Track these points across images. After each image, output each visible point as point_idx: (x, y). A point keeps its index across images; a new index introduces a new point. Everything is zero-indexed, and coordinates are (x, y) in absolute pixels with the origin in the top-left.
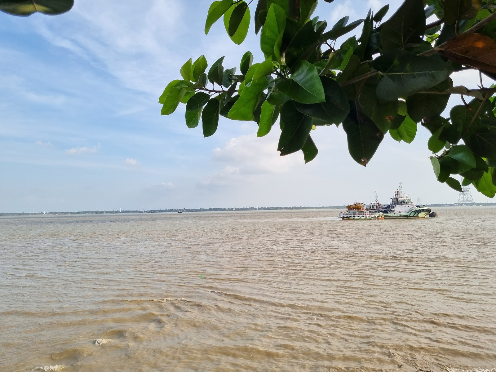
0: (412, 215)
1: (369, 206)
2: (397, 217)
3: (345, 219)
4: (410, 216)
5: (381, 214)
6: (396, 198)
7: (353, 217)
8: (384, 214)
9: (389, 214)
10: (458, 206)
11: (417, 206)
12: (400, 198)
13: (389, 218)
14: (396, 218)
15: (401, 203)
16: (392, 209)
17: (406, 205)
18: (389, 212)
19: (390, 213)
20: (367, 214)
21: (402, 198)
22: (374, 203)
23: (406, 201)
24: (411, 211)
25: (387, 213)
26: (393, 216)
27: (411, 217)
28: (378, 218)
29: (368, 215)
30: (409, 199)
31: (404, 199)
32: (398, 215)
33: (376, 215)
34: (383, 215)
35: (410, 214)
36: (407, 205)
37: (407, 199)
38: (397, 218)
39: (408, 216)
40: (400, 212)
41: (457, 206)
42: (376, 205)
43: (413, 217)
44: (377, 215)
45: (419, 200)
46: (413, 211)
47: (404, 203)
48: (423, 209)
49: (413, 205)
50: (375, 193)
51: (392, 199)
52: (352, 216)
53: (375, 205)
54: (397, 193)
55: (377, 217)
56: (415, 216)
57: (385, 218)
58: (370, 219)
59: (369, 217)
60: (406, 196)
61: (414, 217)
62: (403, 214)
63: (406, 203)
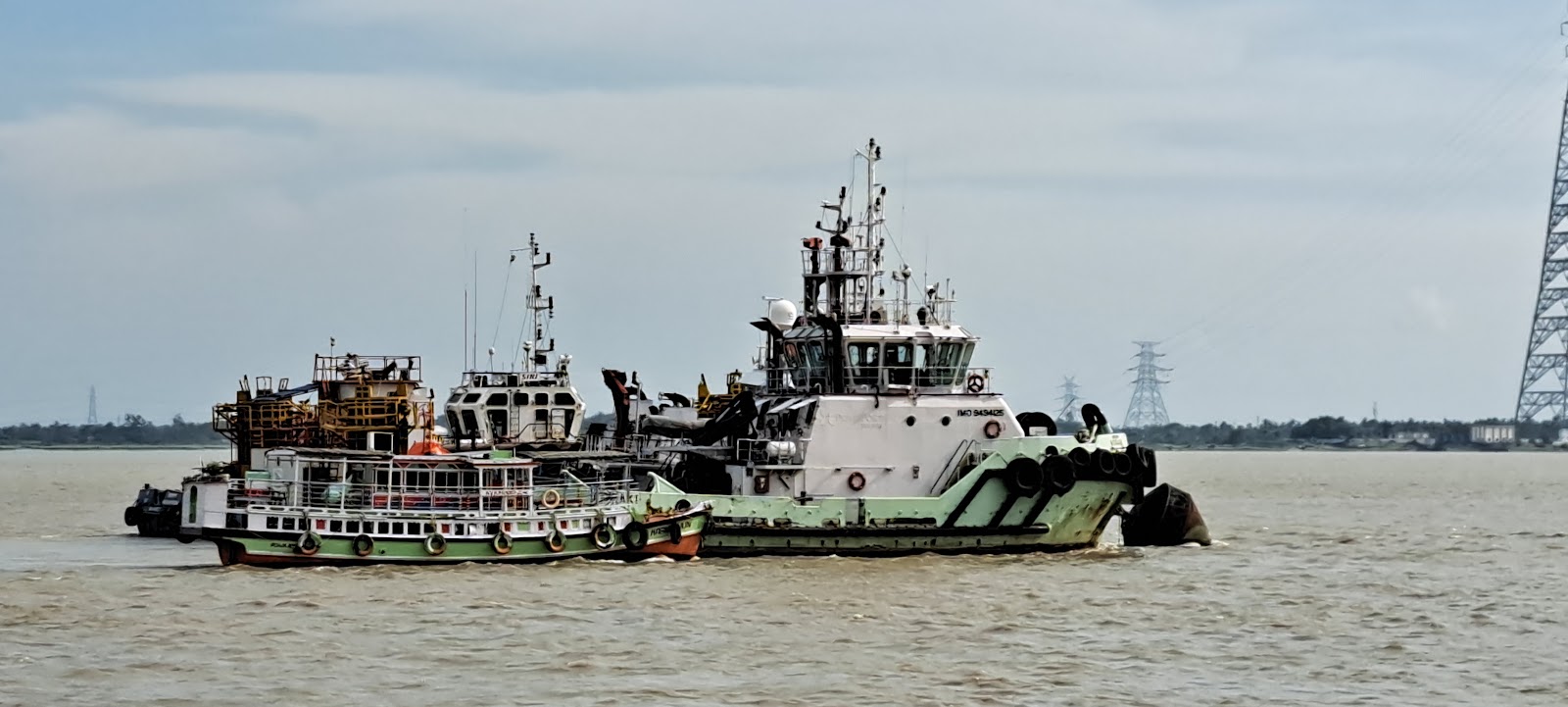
0: (978, 515)
1: (460, 406)
2: (831, 531)
3: (253, 548)
4: (959, 523)
5: (665, 494)
6: (821, 320)
7: (352, 526)
8: (698, 502)
9: (741, 505)
10: (1517, 445)
11: (1028, 420)
12: (856, 319)
13: (743, 542)
14: (814, 543)
15: (868, 376)
16: (774, 446)
17: (922, 402)
18: (747, 483)
19: (760, 490)
20: (507, 490)
21: (877, 318)
22: (512, 381)
23: (920, 355)
24: (973, 476)
25: (724, 486)
26: (784, 529)
27: (969, 541)
28: (632, 547)
29: (521, 503)
30: (955, 333)
31: (905, 332)
32: (832, 508)
33: (614, 509)
34: (683, 505)
35: (961, 508)
36: (930, 405)
37: (937, 332)
38: (830, 543)
39: (940, 523)
40: (856, 482)
41: (1502, 447)
42: (531, 393)
43: (987, 541)
44: (620, 513)
45: (1147, 374)
46: (988, 475)
47: (901, 376)
48: (1090, 448)
49: (990, 405)
50: (525, 259)
51: (765, 325)
52: (343, 515)
53: (521, 400)
54: (825, 266)
55: (623, 535)
56: (1006, 521)
57: (713, 541)
58: (547, 553)
59: (534, 533)
60: (917, 299)
61: (997, 541)
62: (887, 501)
63: (924, 379)
